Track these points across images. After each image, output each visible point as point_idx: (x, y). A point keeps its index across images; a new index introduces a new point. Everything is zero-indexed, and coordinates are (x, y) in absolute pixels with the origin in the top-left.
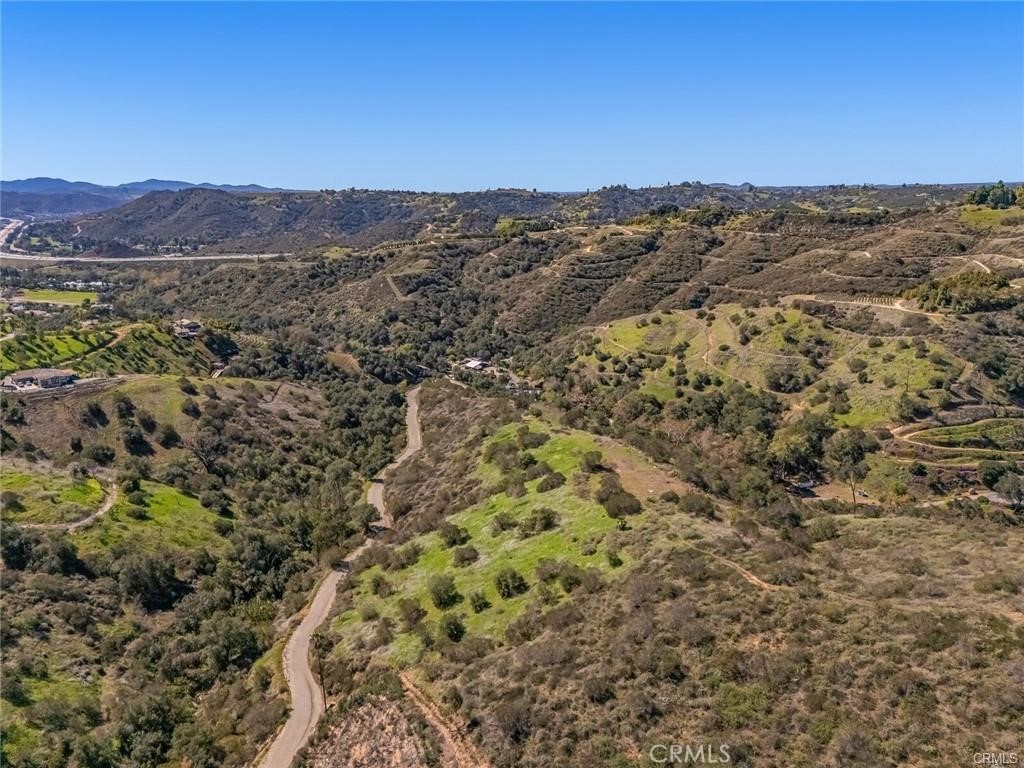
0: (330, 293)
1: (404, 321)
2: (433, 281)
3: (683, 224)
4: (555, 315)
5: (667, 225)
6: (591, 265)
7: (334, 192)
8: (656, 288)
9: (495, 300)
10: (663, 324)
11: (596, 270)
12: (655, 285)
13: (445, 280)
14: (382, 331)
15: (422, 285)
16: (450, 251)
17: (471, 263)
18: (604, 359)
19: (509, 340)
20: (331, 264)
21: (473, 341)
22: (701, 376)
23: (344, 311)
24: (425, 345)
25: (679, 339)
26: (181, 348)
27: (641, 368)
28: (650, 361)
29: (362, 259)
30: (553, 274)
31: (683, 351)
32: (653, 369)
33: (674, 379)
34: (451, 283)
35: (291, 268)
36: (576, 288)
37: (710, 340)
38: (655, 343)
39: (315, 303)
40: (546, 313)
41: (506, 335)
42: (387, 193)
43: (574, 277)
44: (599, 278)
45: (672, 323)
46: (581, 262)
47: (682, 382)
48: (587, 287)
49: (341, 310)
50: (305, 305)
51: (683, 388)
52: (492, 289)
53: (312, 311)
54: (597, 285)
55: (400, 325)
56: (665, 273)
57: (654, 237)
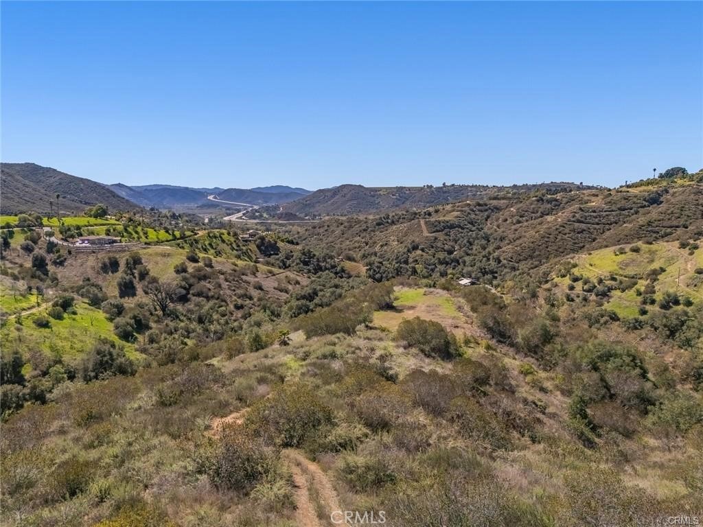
0: (381, 232)
1: (423, 250)
2: (459, 226)
3: (690, 183)
4: (549, 249)
5: (673, 185)
6: (592, 214)
7: (431, 186)
8: (652, 231)
9: (502, 239)
10: (642, 252)
11: (596, 217)
12: (650, 229)
13: (469, 226)
14: (405, 256)
15: (448, 227)
16: (480, 208)
17: (494, 216)
18: (576, 280)
19: (501, 267)
20: (393, 216)
21: (472, 266)
22: (669, 296)
23: (386, 244)
24: (433, 267)
25: (656, 265)
26: (238, 246)
27: (610, 289)
28: (621, 282)
29: (416, 214)
30: (556, 220)
31: (657, 275)
32: (623, 291)
33: (640, 299)
34: (474, 228)
35: (366, 218)
36: (574, 230)
37: (689, 266)
38: (630, 268)
39: (371, 239)
40: (541, 247)
41: (500, 262)
42: (468, 186)
43: (574, 222)
44: (598, 224)
45: (652, 253)
46: (582, 211)
47: (648, 301)
48: (585, 230)
49: (384, 243)
50: (363, 240)
51: (648, 307)
52: (503, 232)
53: (367, 244)
54: (595, 229)
55: (419, 252)
56: (663, 220)
57: (659, 194)
